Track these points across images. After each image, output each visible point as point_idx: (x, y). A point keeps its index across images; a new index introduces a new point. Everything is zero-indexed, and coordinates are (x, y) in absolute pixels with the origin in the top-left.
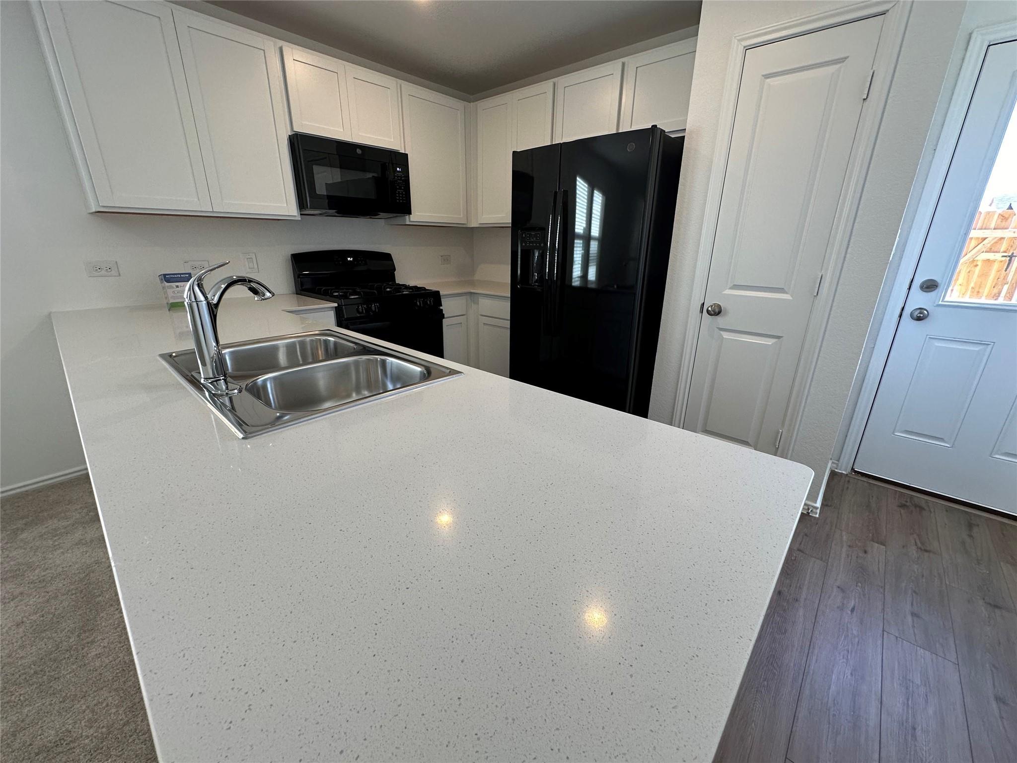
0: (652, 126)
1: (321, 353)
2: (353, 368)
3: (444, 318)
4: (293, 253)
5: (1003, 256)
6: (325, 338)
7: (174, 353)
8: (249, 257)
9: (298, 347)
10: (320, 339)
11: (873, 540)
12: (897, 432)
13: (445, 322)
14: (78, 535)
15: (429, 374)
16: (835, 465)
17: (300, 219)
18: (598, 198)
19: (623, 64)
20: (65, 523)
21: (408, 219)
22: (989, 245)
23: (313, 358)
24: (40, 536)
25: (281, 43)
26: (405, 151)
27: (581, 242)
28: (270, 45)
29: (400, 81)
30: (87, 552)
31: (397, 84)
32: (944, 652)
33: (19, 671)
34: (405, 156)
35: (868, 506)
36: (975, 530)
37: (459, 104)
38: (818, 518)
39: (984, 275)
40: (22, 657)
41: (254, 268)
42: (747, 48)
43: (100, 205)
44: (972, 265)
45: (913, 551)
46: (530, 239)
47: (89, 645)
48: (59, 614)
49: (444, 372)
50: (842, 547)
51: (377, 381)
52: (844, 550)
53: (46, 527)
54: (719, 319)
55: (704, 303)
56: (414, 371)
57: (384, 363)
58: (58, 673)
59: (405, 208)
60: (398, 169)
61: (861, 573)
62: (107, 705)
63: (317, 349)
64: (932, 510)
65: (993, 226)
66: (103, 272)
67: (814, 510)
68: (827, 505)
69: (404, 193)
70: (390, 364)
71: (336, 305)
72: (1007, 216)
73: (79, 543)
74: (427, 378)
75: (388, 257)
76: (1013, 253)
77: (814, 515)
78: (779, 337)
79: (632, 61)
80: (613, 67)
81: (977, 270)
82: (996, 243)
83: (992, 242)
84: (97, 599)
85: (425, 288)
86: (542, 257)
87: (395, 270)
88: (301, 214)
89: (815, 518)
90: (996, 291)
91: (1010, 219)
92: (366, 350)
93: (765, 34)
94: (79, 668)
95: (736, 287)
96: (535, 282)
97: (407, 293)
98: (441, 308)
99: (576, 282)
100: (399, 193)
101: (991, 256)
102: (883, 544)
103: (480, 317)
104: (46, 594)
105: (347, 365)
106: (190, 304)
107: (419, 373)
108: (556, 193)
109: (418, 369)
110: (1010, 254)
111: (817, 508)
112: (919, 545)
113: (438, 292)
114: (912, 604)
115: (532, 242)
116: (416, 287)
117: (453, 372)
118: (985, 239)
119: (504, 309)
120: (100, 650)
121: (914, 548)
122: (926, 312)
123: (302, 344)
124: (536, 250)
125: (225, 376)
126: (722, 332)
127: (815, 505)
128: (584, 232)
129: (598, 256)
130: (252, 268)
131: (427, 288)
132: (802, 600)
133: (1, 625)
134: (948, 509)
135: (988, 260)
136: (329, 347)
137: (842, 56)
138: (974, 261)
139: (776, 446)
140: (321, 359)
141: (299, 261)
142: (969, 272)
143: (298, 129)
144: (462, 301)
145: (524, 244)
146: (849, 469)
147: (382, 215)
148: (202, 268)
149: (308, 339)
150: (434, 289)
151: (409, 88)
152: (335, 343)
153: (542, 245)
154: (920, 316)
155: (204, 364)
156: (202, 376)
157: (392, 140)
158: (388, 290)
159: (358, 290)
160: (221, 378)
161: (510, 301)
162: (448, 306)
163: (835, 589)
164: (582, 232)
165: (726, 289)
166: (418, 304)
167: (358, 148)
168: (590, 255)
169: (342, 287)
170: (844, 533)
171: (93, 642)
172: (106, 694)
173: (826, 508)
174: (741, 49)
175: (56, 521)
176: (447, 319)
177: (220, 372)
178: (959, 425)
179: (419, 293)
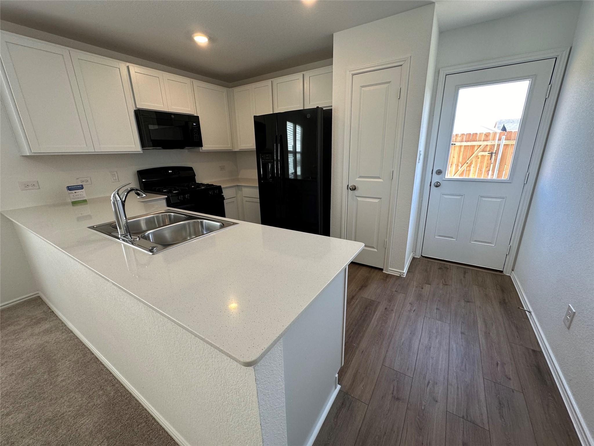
0: (317, 107)
1: (167, 221)
2: (187, 226)
3: (224, 199)
4: (138, 170)
5: (488, 153)
6: (169, 214)
7: (94, 226)
8: (114, 174)
9: (155, 219)
10: (167, 215)
11: (426, 284)
12: (436, 236)
13: (225, 202)
14: (29, 331)
15: (223, 225)
16: (414, 254)
17: (142, 153)
18: (299, 129)
19: (303, 75)
20: (19, 327)
21: (201, 149)
22: (482, 149)
23: (163, 224)
24: (6, 335)
25: (128, 64)
26: (197, 114)
27: (292, 155)
28: (123, 66)
29: (192, 80)
30: (38, 339)
31: (190, 81)
32: (446, 321)
33: (20, 393)
34: (197, 117)
35: (426, 270)
36: (467, 274)
37: (225, 89)
38: (405, 277)
39: (482, 162)
40: (19, 388)
41: (116, 179)
42: (353, 75)
43: (33, 152)
44: (477, 158)
45: (441, 286)
46: (266, 158)
47: (56, 377)
48: (34, 367)
49: (231, 224)
50: (413, 288)
51: (199, 231)
52: (414, 288)
53: (8, 330)
54: (355, 192)
55: (348, 185)
56: (217, 225)
57: (202, 222)
58: (43, 391)
59: (200, 144)
60: (194, 124)
61: (419, 297)
62: (76, 398)
63: (165, 219)
64: (451, 269)
65: (482, 140)
66: (30, 187)
67: (403, 274)
68: (409, 272)
69: (198, 136)
70: (205, 223)
71: (166, 197)
72: (488, 135)
73: (32, 335)
74: (224, 227)
75: (191, 169)
76: (492, 152)
77: (403, 276)
78: (380, 198)
79: (307, 74)
80: (299, 76)
81: (479, 160)
82: (485, 147)
83: (483, 147)
84: (54, 358)
85: (213, 184)
86: (273, 166)
87: (195, 175)
88: (143, 149)
89: (404, 277)
90: (487, 169)
91: (489, 136)
92: (190, 218)
93: (360, 69)
94: (54, 387)
95: (360, 177)
96: (270, 179)
97: (204, 188)
98: (222, 194)
99: (291, 177)
100: (195, 136)
101: (483, 153)
102: (430, 284)
103: (244, 198)
104: (21, 360)
105: (184, 224)
106: (114, 202)
107: (219, 226)
108: (276, 136)
109: (219, 224)
110: (491, 152)
111: (404, 273)
112: (444, 283)
113: (220, 186)
114: (437, 305)
115: (267, 160)
116: (208, 184)
117: (234, 224)
118: (480, 146)
119: (255, 193)
120: (62, 379)
121: (442, 284)
122: (439, 183)
123: (157, 217)
124: (269, 163)
125: (130, 233)
126: (357, 198)
127: (403, 272)
128: (293, 150)
129: (301, 161)
130: (115, 180)
131: (214, 184)
132: (394, 310)
133: (1, 377)
134: (458, 268)
135: (483, 155)
136: (171, 218)
137: (389, 81)
138: (477, 156)
139: (385, 247)
140: (167, 224)
141: (141, 174)
142: (476, 161)
143: (140, 106)
144: (233, 190)
145: (263, 161)
146: (420, 256)
147: (187, 148)
148: (87, 181)
149: (160, 215)
150: (218, 184)
151: (196, 83)
152: (174, 216)
153: (272, 161)
154: (437, 185)
155: (120, 228)
156: (120, 234)
157: (190, 109)
158: (193, 187)
159: (177, 188)
160: (128, 234)
161: (258, 189)
162: (226, 193)
163: (408, 304)
164: (292, 150)
165: (357, 178)
166: (210, 193)
167: (173, 115)
168: (297, 161)
169: (167, 187)
170: (415, 282)
171: (58, 376)
172: (73, 394)
173: (409, 273)
174: (351, 75)
175: (13, 327)
176: (226, 200)
177: (128, 232)
178: (458, 229)
179: (210, 187)
